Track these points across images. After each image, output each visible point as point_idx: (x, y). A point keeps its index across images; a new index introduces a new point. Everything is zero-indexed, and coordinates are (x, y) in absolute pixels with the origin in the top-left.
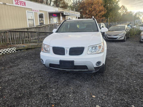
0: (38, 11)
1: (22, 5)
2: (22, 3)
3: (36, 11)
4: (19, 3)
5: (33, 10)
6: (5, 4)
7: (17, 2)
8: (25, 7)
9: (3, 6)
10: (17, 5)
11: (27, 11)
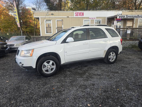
0: (95, 18)
1: (81, 16)
2: (81, 14)
3: (92, 18)
4: (78, 15)
5: (90, 18)
6: (68, 17)
7: (77, 14)
8: (83, 17)
9: (67, 18)
10: (77, 17)
11: (84, 20)
